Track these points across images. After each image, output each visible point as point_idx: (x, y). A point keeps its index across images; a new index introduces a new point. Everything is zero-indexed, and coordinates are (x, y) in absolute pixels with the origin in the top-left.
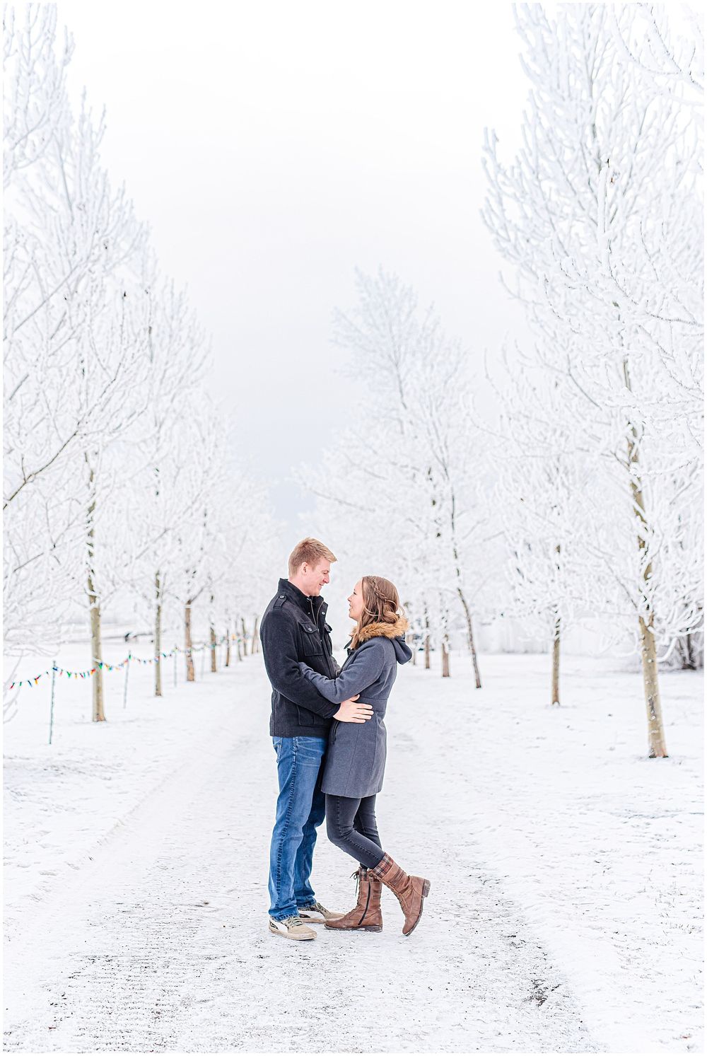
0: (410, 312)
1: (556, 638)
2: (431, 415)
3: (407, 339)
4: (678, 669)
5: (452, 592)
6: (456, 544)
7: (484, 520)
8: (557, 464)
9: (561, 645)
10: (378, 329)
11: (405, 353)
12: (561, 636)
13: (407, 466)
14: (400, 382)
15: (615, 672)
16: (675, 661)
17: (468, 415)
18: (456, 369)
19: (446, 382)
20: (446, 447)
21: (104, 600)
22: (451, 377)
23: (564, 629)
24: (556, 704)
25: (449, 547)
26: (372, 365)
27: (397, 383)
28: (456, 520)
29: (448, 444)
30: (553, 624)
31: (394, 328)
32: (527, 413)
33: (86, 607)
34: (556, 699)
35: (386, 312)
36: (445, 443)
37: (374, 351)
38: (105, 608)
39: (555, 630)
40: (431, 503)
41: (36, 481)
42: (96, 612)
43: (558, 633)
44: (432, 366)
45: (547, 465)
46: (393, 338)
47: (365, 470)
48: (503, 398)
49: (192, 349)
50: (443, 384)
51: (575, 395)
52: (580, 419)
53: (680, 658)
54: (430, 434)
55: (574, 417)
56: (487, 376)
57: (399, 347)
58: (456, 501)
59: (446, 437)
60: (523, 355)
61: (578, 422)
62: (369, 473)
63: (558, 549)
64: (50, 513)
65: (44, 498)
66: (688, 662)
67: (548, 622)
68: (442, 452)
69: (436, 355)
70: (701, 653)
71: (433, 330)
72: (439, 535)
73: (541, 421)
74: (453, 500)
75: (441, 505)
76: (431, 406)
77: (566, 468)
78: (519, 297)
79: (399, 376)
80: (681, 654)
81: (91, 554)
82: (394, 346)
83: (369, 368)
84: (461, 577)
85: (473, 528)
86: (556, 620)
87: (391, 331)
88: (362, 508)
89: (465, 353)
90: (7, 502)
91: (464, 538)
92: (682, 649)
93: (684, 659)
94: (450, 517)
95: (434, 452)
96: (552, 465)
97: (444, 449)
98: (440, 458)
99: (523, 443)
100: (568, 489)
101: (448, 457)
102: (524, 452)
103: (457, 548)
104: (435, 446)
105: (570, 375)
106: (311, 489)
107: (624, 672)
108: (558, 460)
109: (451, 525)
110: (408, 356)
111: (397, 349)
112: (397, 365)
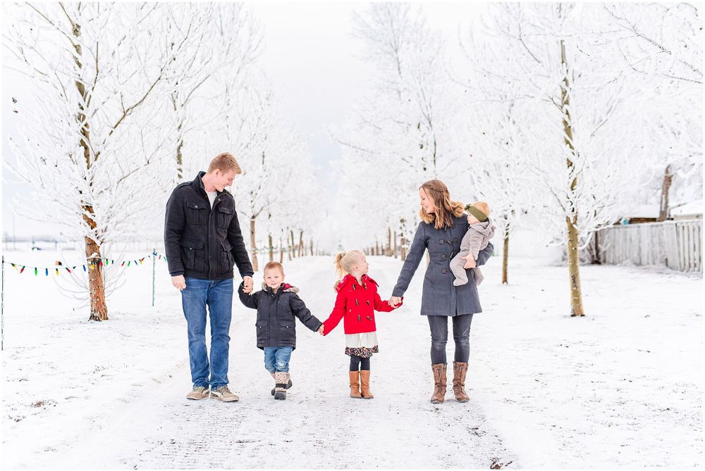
0: (406, 12)
1: (506, 238)
2: (420, 84)
3: (403, 32)
4: (588, 264)
6: (436, 175)
7: (456, 159)
8: (509, 114)
9: (509, 242)
10: (383, 24)
11: (402, 42)
12: (509, 236)
13: (403, 123)
14: (399, 63)
15: (545, 266)
16: (586, 259)
17: (446, 71)
18: (438, 53)
19: (430, 63)
20: (431, 107)
22: (434, 58)
23: (512, 231)
24: (505, 283)
26: (379, 51)
27: (397, 65)
28: (436, 159)
30: (504, 228)
31: (394, 24)
34: (505, 280)
35: (389, 12)
36: (430, 104)
37: (380, 41)
39: (505, 232)
40: (419, 147)
41: (132, 114)
43: (507, 234)
44: (421, 51)
46: (393, 31)
47: (374, 126)
48: (472, 60)
50: (429, 64)
51: (524, 54)
52: (527, 71)
53: (590, 256)
54: (419, 96)
55: (522, 69)
56: (460, 44)
57: (398, 38)
58: (437, 146)
59: (431, 99)
61: (526, 73)
62: (377, 128)
64: (145, 139)
65: (139, 127)
66: (595, 259)
67: (501, 226)
68: (427, 109)
69: (424, 43)
70: (605, 252)
71: (422, 25)
72: (425, 169)
74: (435, 144)
75: (427, 149)
76: (420, 77)
79: (398, 59)
80: (590, 253)
81: (180, 176)
82: (394, 36)
83: (377, 53)
85: (448, 165)
86: (507, 225)
87: (392, 26)
88: (372, 152)
90: (113, 130)
91: (442, 171)
92: (592, 249)
93: (593, 256)
94: (433, 156)
95: (422, 110)
96: (505, 115)
97: (429, 108)
98: (427, 115)
101: (432, 113)
102: (486, 97)
104: (423, 105)
105: (521, 40)
106: (336, 139)
107: (551, 265)
108: (510, 111)
109: (433, 162)
110: (404, 45)
111: (396, 38)
112: (396, 51)
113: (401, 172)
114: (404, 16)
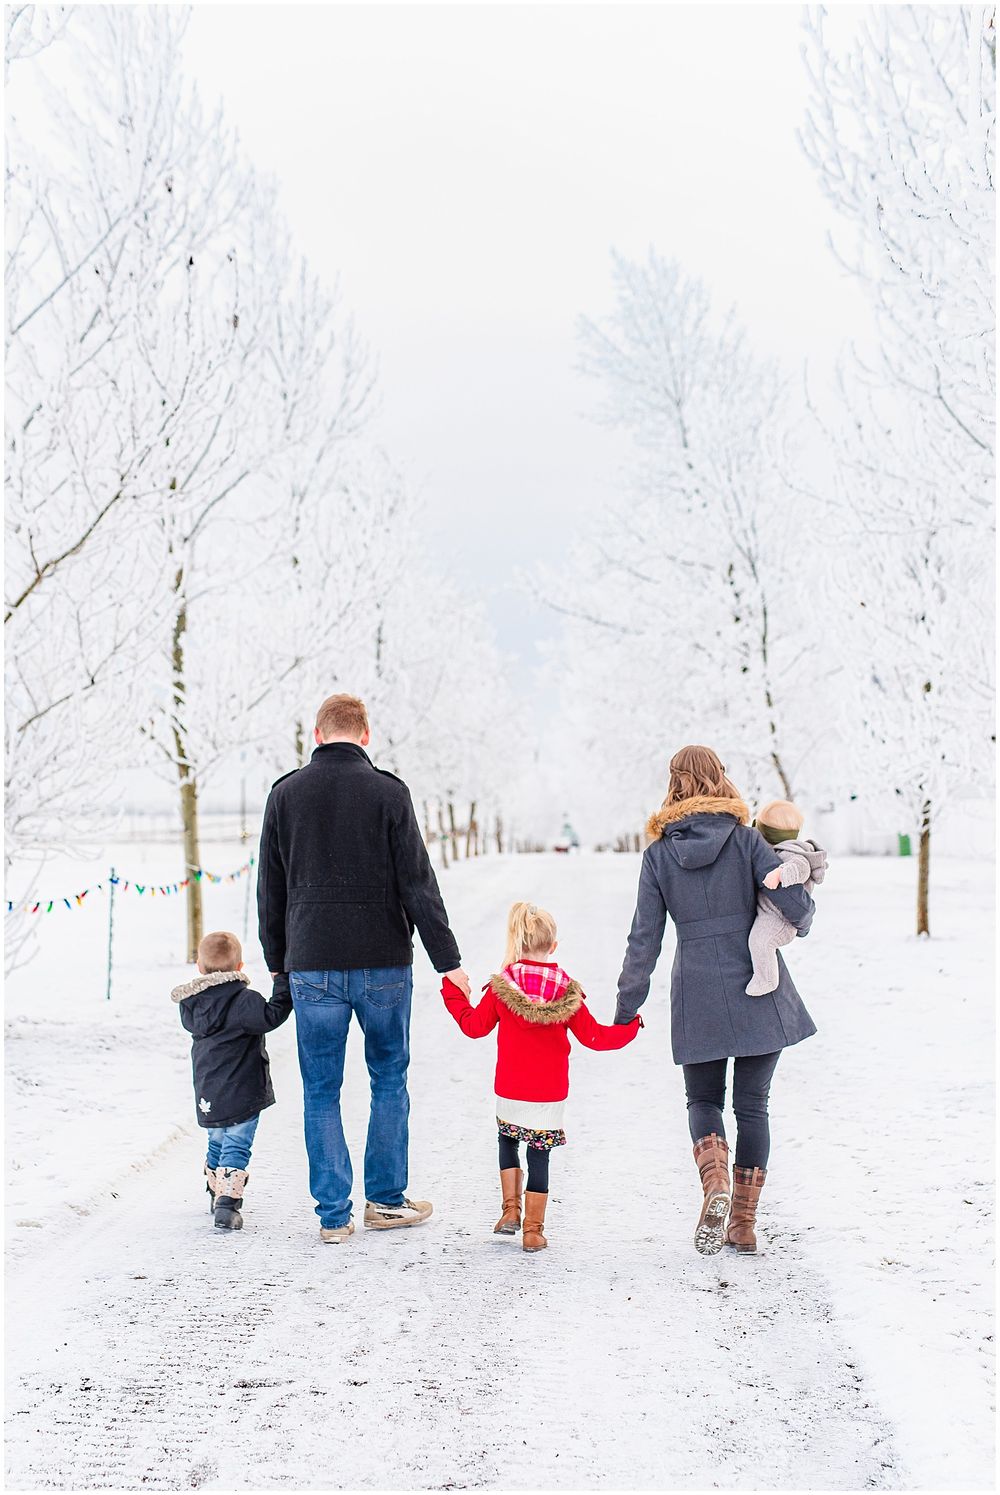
0: (700, 319)
1: (924, 830)
2: (730, 480)
3: (693, 362)
5: (763, 759)
7: (814, 646)
8: (927, 554)
9: (933, 841)
10: (648, 346)
11: (691, 386)
12: (933, 827)
13: (693, 563)
14: (685, 431)
17: (775, 466)
18: (771, 409)
20: (754, 531)
21: (201, 773)
22: (763, 420)
23: (937, 815)
24: (924, 934)
25: (757, 688)
26: (640, 405)
27: (680, 433)
28: (768, 649)
29: (756, 526)
30: (919, 808)
31: (673, 345)
32: (871, 463)
33: (173, 783)
34: (924, 926)
35: (661, 320)
36: (753, 524)
37: (642, 382)
38: (204, 785)
39: (922, 819)
40: (733, 619)
41: (56, 575)
42: (190, 792)
43: (926, 822)
45: (910, 554)
46: (672, 360)
47: (630, 570)
48: (835, 439)
49: (348, 376)
51: (949, 430)
52: (956, 468)
54: (726, 507)
55: (944, 463)
56: (808, 404)
57: (683, 375)
58: (770, 618)
59: (754, 513)
60: (864, 367)
61: (953, 472)
62: (636, 574)
63: (928, 687)
67: (911, 805)
68: (746, 537)
69: (740, 388)
71: (736, 348)
72: (745, 670)
73: (894, 476)
74: (765, 614)
75: (748, 624)
76: (729, 464)
77: (940, 558)
78: (858, 273)
79: (682, 421)
81: (178, 700)
82: (674, 373)
83: (635, 410)
84: (777, 735)
85: (796, 659)
86: (924, 802)
87: (668, 349)
88: (624, 630)
89: (786, 383)
90: (11, 610)
91: (781, 674)
94: (760, 640)
95: (734, 538)
96: (917, 555)
97: (750, 533)
98: (745, 549)
99: (865, 513)
100: (940, 588)
101: (757, 545)
102: (865, 525)
103: (771, 690)
104: (736, 528)
105: (941, 397)
106: (544, 601)
108: (928, 545)
109: (761, 654)
110: (697, 389)
111: (679, 378)
112: (678, 403)
113: (690, 674)
114: (696, 326)
